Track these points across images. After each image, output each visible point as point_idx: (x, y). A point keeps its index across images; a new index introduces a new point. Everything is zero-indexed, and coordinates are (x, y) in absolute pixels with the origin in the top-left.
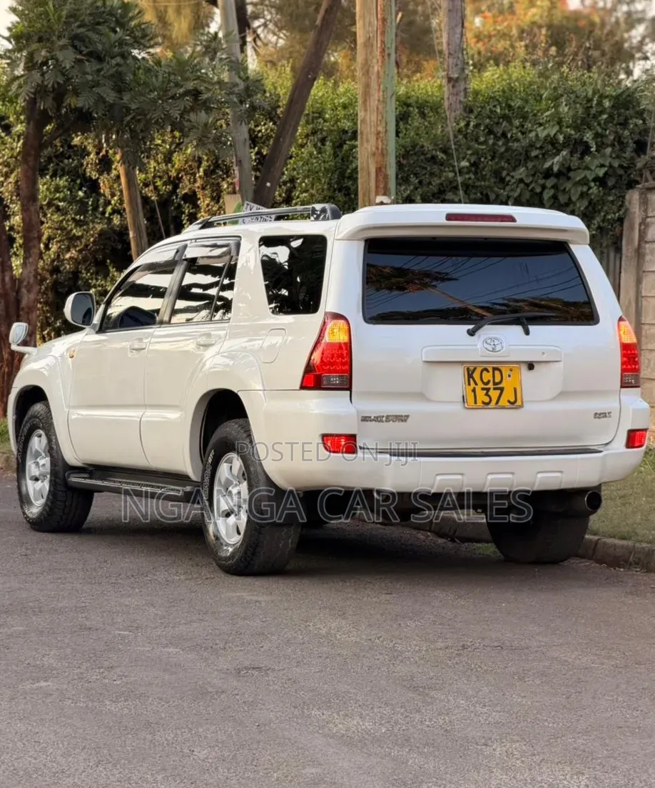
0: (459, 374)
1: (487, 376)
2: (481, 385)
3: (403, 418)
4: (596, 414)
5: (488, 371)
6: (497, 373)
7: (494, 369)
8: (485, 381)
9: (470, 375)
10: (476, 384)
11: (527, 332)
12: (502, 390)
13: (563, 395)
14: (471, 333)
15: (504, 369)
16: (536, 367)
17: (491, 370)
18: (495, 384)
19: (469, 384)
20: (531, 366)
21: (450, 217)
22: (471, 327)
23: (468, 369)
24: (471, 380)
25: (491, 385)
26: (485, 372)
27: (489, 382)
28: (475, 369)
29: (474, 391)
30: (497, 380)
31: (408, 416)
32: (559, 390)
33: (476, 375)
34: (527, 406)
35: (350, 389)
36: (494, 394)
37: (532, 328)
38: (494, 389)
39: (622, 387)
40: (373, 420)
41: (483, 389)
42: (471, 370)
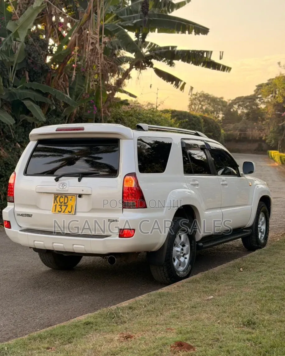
1: (62, 200)
2: (59, 203)
5: (63, 197)
6: (66, 198)
7: (65, 197)
8: (61, 201)
9: (55, 199)
10: (57, 203)
11: (80, 180)
12: (67, 206)
13: (93, 210)
14: (56, 180)
15: (70, 197)
18: (65, 203)
19: (54, 203)
20: (80, 196)
23: (55, 196)
24: (56, 201)
25: (63, 204)
26: (61, 198)
27: (62, 202)
29: (56, 206)
30: (66, 201)
31: (32, 215)
32: (91, 208)
33: (58, 199)
34: (77, 214)
35: (13, 202)
36: (64, 208)
37: (84, 179)
38: (64, 205)
39: (123, 208)
40: (20, 215)
41: (59, 205)
42: (57, 196)
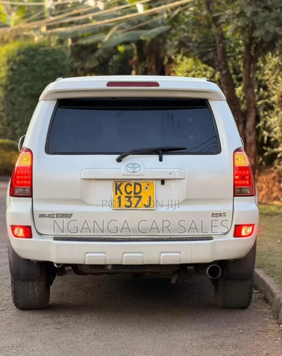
0: (110, 186)
1: (129, 189)
2: (125, 194)
3: (69, 216)
4: (213, 214)
5: (131, 185)
6: (138, 187)
7: (135, 184)
8: (128, 191)
9: (117, 188)
10: (121, 193)
11: (161, 160)
12: (140, 197)
13: (187, 201)
14: (119, 160)
15: (144, 185)
16: (166, 182)
17: (133, 185)
18: (135, 193)
19: (116, 194)
20: (163, 182)
21: (110, 84)
23: (116, 184)
24: (118, 191)
25: (132, 194)
26: (128, 186)
27: (131, 192)
28: (121, 184)
29: (119, 198)
30: (138, 191)
31: (71, 215)
32: (184, 199)
33: (122, 188)
35: (31, 196)
36: (134, 200)
37: (165, 157)
38: (134, 197)
39: (234, 196)
40: (47, 217)
41: (126, 197)
42: (118, 184)
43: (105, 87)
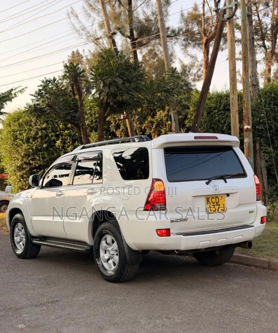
0: (204, 200)
1: (214, 200)
2: (212, 204)
4: (250, 212)
6: (217, 199)
7: (216, 197)
8: (213, 202)
9: (208, 200)
10: (210, 204)
11: (226, 182)
12: (219, 205)
13: (239, 205)
14: (207, 183)
15: (220, 198)
16: (231, 195)
17: (215, 198)
18: (217, 203)
19: (208, 204)
20: (228, 195)
21: (195, 138)
22: (207, 181)
23: (207, 198)
24: (208, 202)
25: (215, 204)
27: (214, 202)
28: (209, 198)
29: (210, 206)
30: (217, 201)
32: (238, 204)
33: (210, 200)
34: (228, 211)
35: (165, 209)
36: (217, 207)
37: (227, 180)
38: (217, 205)
39: (257, 200)
41: (213, 205)
42: (208, 198)
43: (193, 139)
